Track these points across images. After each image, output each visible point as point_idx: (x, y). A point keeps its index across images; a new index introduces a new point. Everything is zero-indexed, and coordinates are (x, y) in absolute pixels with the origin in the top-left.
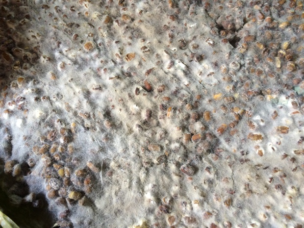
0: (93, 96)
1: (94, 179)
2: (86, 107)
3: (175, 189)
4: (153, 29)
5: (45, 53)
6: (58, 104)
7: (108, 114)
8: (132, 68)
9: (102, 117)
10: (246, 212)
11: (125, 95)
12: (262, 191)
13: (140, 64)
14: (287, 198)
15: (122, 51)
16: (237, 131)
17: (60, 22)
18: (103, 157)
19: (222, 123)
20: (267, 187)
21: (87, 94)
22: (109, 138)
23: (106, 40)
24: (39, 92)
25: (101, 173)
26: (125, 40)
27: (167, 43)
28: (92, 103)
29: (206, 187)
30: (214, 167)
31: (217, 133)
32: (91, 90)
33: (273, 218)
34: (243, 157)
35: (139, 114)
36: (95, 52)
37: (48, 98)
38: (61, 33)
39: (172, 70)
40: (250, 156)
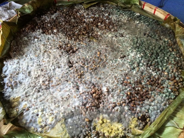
0: (29, 67)
1: (17, 84)
2: (26, 69)
3: (32, 93)
4: (53, 57)
5: (26, 54)
6: (21, 66)
7: (30, 72)
8: (42, 64)
9: (28, 72)
10: (43, 105)
11: (36, 69)
12: (50, 102)
13: (45, 64)
14: (54, 106)
15: (43, 59)
16: (55, 87)
17: (34, 48)
18: (22, 81)
19: (53, 84)
20: (52, 102)
21: (28, 66)
22: (26, 77)
23: (41, 56)
24: (19, 62)
25: (19, 84)
26: (46, 57)
27: (54, 61)
28: (27, 69)
29: (39, 96)
30: (44, 93)
31: (50, 86)
32: (29, 66)
33: (47, 109)
34: (52, 93)
35: (36, 75)
36: (37, 58)
37: (20, 64)
38: (32, 51)
39: (50, 68)
40: (54, 94)
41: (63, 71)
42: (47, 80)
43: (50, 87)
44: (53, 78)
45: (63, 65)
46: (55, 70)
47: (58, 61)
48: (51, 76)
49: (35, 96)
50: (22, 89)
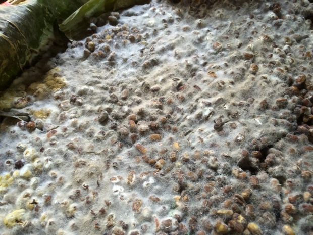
0: (170, 52)
1: (102, 57)
2: (158, 48)
3: (88, 107)
4: (247, 88)
5: (204, 21)
6: (161, 33)
7: (155, 63)
8: (200, 76)
9: (152, 58)
11: (174, 72)
13: (205, 81)
14: (66, 200)
15: (219, 68)
16: (138, 162)
17: (238, 27)
18: (119, 62)
19: (148, 148)
20: (79, 183)
21: (171, 47)
22: (135, 64)
23: (227, 58)
24: (171, 21)
25: (107, 61)
26: (229, 70)
27: (233, 101)
28: (163, 51)
29: (88, 131)
30: (104, 139)
31: (138, 143)
32: (174, 50)
34: (111, 164)
35: (156, 82)
36: (212, 51)
37: (166, 27)
38: (227, 28)
39: (201, 104)
40: (112, 170)
41: (211, 151)
42: (153, 119)
43: (134, 142)
44: (170, 135)
45: (236, 134)
46: (201, 122)
47: (241, 111)
48: (172, 123)
49: (82, 121)
50: (94, 77)
